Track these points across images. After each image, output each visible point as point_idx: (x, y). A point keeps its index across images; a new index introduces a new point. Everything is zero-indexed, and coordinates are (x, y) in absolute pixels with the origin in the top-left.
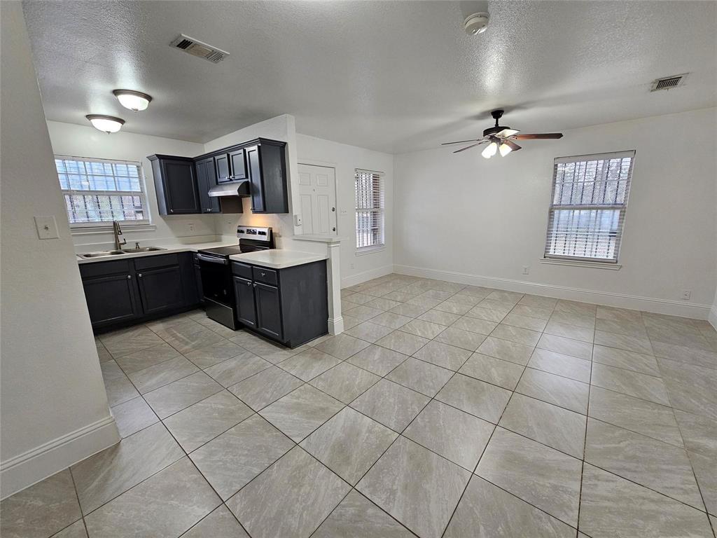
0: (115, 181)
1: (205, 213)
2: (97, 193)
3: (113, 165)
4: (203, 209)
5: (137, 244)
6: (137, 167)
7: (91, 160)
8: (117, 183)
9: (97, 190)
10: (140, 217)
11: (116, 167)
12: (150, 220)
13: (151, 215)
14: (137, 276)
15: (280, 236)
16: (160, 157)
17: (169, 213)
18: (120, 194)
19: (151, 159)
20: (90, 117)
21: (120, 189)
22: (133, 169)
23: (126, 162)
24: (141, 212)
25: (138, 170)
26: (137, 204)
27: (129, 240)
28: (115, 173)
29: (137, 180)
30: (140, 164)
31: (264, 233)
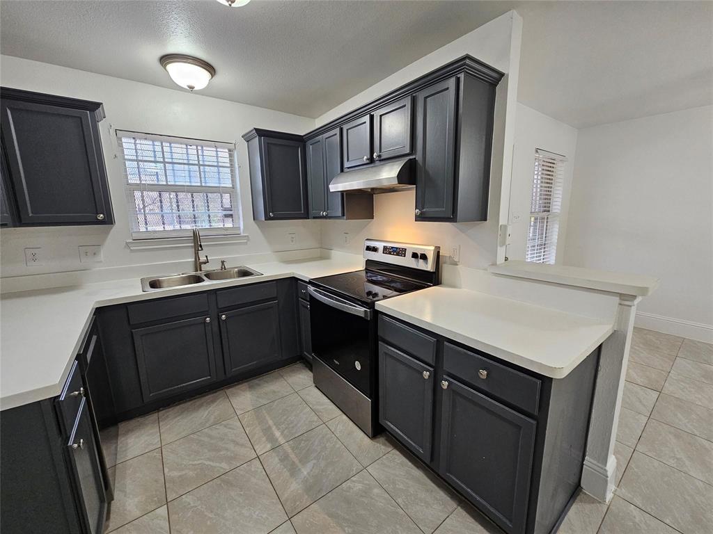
0: (200, 170)
1: (314, 218)
2: (177, 189)
3: (199, 148)
4: (312, 212)
5: (223, 262)
6: (230, 150)
7: (172, 139)
8: (202, 174)
9: (177, 184)
10: (229, 224)
11: (202, 150)
12: (242, 227)
13: (243, 221)
14: (219, 318)
15: (456, 264)
16: (261, 133)
17: (268, 218)
18: (206, 190)
19: (248, 138)
20: (166, 59)
21: (206, 183)
22: (224, 154)
23: (215, 143)
24: (231, 216)
25: (231, 156)
26: (227, 205)
27: (213, 257)
28: (201, 159)
29: (228, 170)
30: (232, 146)
31: (424, 257)
